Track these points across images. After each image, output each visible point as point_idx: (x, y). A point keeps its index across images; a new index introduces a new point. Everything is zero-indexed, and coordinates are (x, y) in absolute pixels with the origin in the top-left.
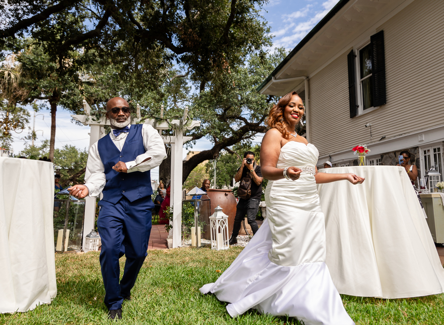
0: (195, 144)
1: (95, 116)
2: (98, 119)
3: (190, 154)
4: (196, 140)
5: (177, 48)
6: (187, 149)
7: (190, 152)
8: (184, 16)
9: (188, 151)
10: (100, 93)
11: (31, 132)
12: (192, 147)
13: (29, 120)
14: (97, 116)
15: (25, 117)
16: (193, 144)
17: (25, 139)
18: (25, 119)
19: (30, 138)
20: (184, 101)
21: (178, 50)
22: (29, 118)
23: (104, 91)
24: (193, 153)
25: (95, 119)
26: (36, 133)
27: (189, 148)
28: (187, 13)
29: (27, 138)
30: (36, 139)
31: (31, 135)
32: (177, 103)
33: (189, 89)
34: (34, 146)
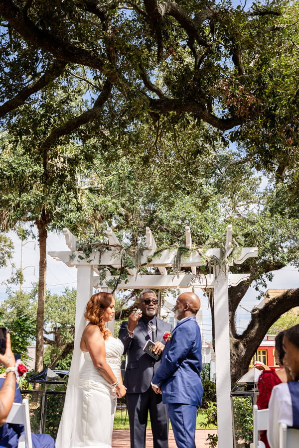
0: (270, 279)
1: (82, 252)
2: (88, 256)
3: (262, 298)
4: (273, 272)
5: (222, 120)
6: (257, 289)
7: (262, 294)
8: (231, 67)
9: (258, 293)
10: (110, 204)
11: (15, 271)
12: (266, 286)
13: (12, 255)
14: (85, 251)
15: (7, 249)
16: (267, 280)
17: (7, 282)
18: (7, 252)
19: (13, 281)
20: (248, 203)
21: (223, 124)
22: (12, 250)
23: (115, 201)
24: (268, 296)
25: (84, 256)
26: (23, 273)
27: (261, 287)
28: (236, 61)
29: (11, 281)
30: (23, 282)
31: (15, 277)
32: (237, 208)
33: (258, 182)
34: (21, 293)
